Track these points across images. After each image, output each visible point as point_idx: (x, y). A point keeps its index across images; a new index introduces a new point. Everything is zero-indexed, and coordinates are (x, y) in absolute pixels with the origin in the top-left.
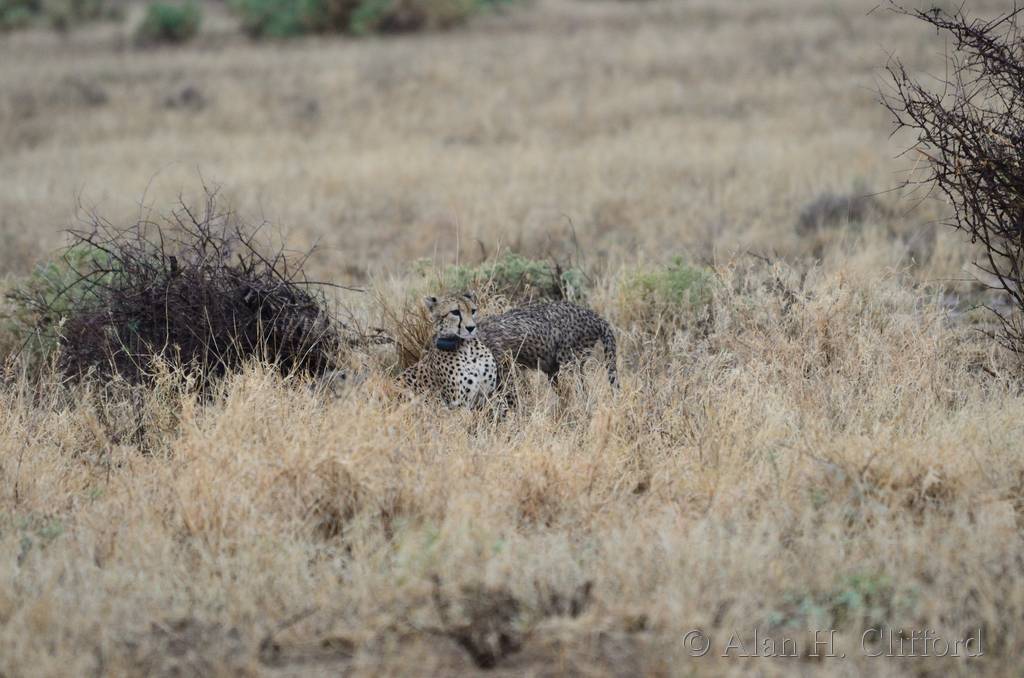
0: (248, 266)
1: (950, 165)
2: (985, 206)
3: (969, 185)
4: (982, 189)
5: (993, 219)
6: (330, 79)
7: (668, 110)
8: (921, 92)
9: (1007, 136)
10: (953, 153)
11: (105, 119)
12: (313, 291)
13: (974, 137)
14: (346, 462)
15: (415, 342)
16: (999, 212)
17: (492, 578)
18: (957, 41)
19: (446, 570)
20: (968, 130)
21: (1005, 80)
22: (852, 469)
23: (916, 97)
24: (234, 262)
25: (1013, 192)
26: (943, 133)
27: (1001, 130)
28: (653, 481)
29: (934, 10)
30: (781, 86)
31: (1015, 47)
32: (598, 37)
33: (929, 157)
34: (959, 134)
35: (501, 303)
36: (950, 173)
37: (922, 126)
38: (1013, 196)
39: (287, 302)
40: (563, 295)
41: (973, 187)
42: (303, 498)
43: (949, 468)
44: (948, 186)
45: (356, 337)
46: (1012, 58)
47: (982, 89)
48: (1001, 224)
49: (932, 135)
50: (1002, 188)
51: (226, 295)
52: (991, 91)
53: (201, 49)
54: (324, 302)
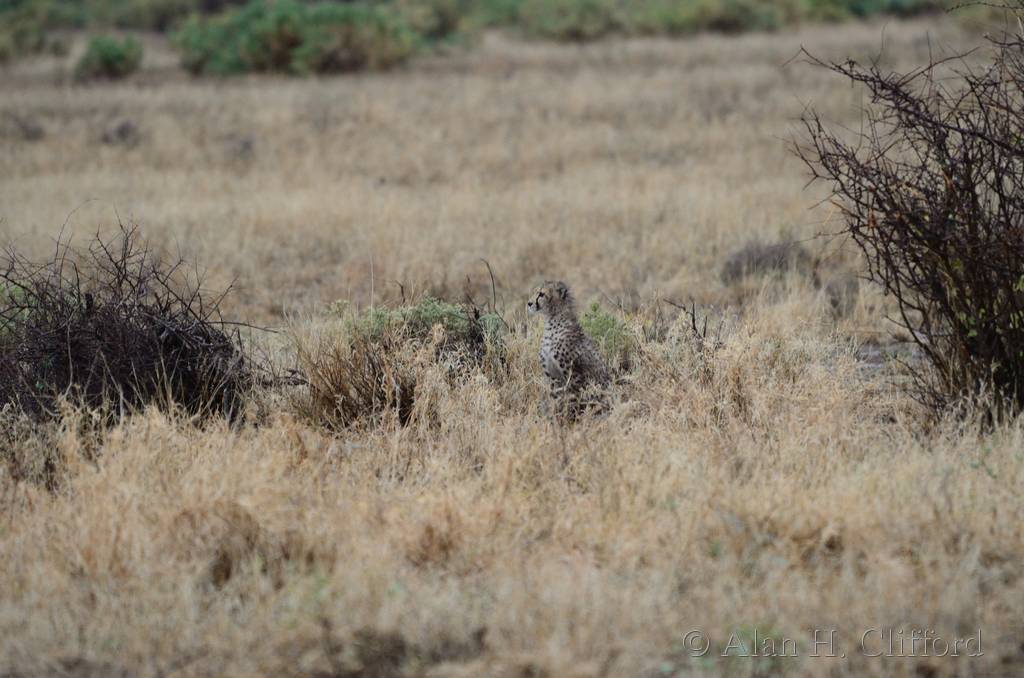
0: (163, 305)
1: (864, 217)
2: (898, 259)
3: (882, 237)
4: (895, 242)
5: (906, 272)
6: (266, 117)
8: (836, 144)
9: (920, 189)
10: (867, 205)
11: (40, 153)
12: (229, 331)
13: (888, 190)
15: (329, 384)
16: (912, 265)
18: (873, 94)
19: (337, 614)
20: (881, 182)
21: (919, 133)
22: (751, 520)
23: (830, 148)
24: (150, 300)
25: (926, 245)
26: (857, 186)
27: (914, 183)
28: (556, 528)
29: (850, 62)
31: (931, 100)
33: (843, 209)
34: (873, 187)
35: (415, 346)
36: (864, 225)
37: (837, 178)
38: (926, 250)
39: (202, 342)
40: (480, 339)
41: (885, 239)
42: (204, 538)
43: (849, 519)
44: (861, 238)
45: (269, 379)
46: (928, 112)
47: (896, 142)
48: (913, 277)
49: (846, 187)
50: (915, 241)
51: (141, 333)
52: (906, 145)
53: (140, 85)
54: (239, 342)
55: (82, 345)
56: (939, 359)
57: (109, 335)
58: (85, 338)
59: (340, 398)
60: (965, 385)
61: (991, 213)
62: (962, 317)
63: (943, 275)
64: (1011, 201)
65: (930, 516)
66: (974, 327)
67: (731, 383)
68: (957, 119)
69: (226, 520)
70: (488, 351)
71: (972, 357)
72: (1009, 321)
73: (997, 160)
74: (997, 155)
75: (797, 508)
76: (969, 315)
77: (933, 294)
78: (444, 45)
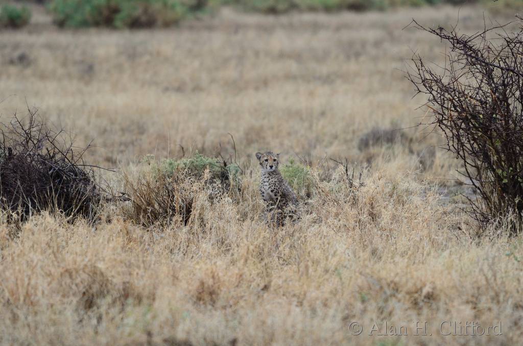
0: (51, 155)
1: (446, 115)
2: (464, 139)
3: (456, 127)
4: (463, 129)
5: (468, 146)
6: (101, 52)
7: (289, 77)
8: (431, 74)
9: (477, 100)
10: (447, 108)
12: (87, 170)
13: (459, 100)
14: (101, 266)
15: (143, 201)
16: (472, 142)
18: (452, 46)
19: (155, 329)
20: (456, 96)
21: (478, 69)
22: (384, 282)
23: (428, 76)
24: (44, 152)
25: (480, 131)
26: (442, 97)
27: (474, 97)
28: (272, 284)
29: (440, 28)
30: (353, 66)
31: (484, 50)
32: (251, 34)
33: (434, 110)
34: (451, 98)
35: (192, 181)
36: (445, 119)
37: (431, 93)
38: (480, 134)
39: (72, 176)
40: (227, 178)
42: (77, 285)
43: (438, 284)
44: (444, 127)
45: (110, 197)
46: (483, 57)
47: (465, 74)
48: (473, 149)
49: (436, 98)
50: (474, 129)
51: (38, 170)
52: (470, 75)
53: (30, 33)
54: (93, 176)
55: (6, 176)
56: (486, 195)
57: (21, 171)
58: (7, 172)
59: (150, 209)
60: (501, 210)
61: (517, 114)
62: (500, 172)
63: (489, 148)
65: (484, 282)
66: (506, 178)
67: (369, 205)
68: (499, 61)
69: (89, 275)
70: (231, 185)
71: (504, 195)
73: (521, 85)
75: (409, 276)
76: (503, 171)
77: (484, 159)
78: (200, 14)
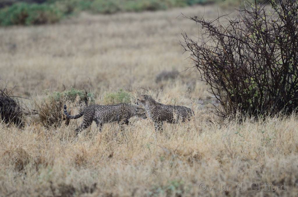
1: (200, 62)
2: (210, 74)
3: (206, 68)
4: (209, 69)
5: (213, 78)
6: (19, 38)
7: (118, 47)
8: (192, 41)
9: (216, 54)
10: (201, 59)
12: (15, 99)
13: (207, 54)
14: (25, 148)
15: (45, 114)
16: (214, 76)
17: (67, 182)
18: (202, 26)
19: (54, 180)
20: (205, 52)
21: (216, 37)
22: (172, 150)
23: (190, 42)
26: (198, 53)
27: (215, 52)
28: (114, 154)
29: (195, 17)
30: (151, 40)
31: (219, 28)
32: (97, 25)
33: (194, 60)
34: (203, 53)
35: (69, 102)
36: (200, 64)
37: (192, 51)
38: (218, 71)
39: (7, 102)
41: (207, 68)
42: (12, 159)
43: (200, 150)
44: (199, 68)
45: (28, 112)
46: (218, 31)
47: (209, 40)
48: (215, 79)
49: (195, 53)
50: (215, 69)
52: (212, 41)
54: (18, 102)
56: (223, 103)
59: (49, 117)
61: (237, 60)
62: (229, 90)
63: (224, 78)
64: (243, 56)
65: (224, 148)
66: (233, 93)
68: (227, 33)
69: (19, 153)
71: (233, 102)
72: (243, 91)
73: (239, 45)
74: (239, 43)
75: (185, 147)
76: (231, 90)
77: (221, 84)
